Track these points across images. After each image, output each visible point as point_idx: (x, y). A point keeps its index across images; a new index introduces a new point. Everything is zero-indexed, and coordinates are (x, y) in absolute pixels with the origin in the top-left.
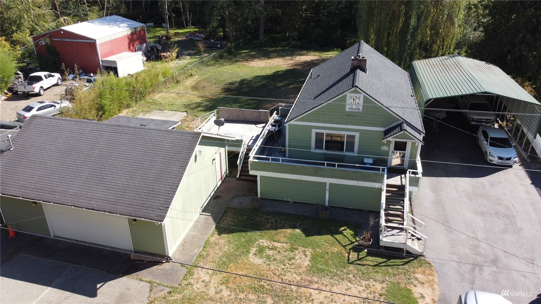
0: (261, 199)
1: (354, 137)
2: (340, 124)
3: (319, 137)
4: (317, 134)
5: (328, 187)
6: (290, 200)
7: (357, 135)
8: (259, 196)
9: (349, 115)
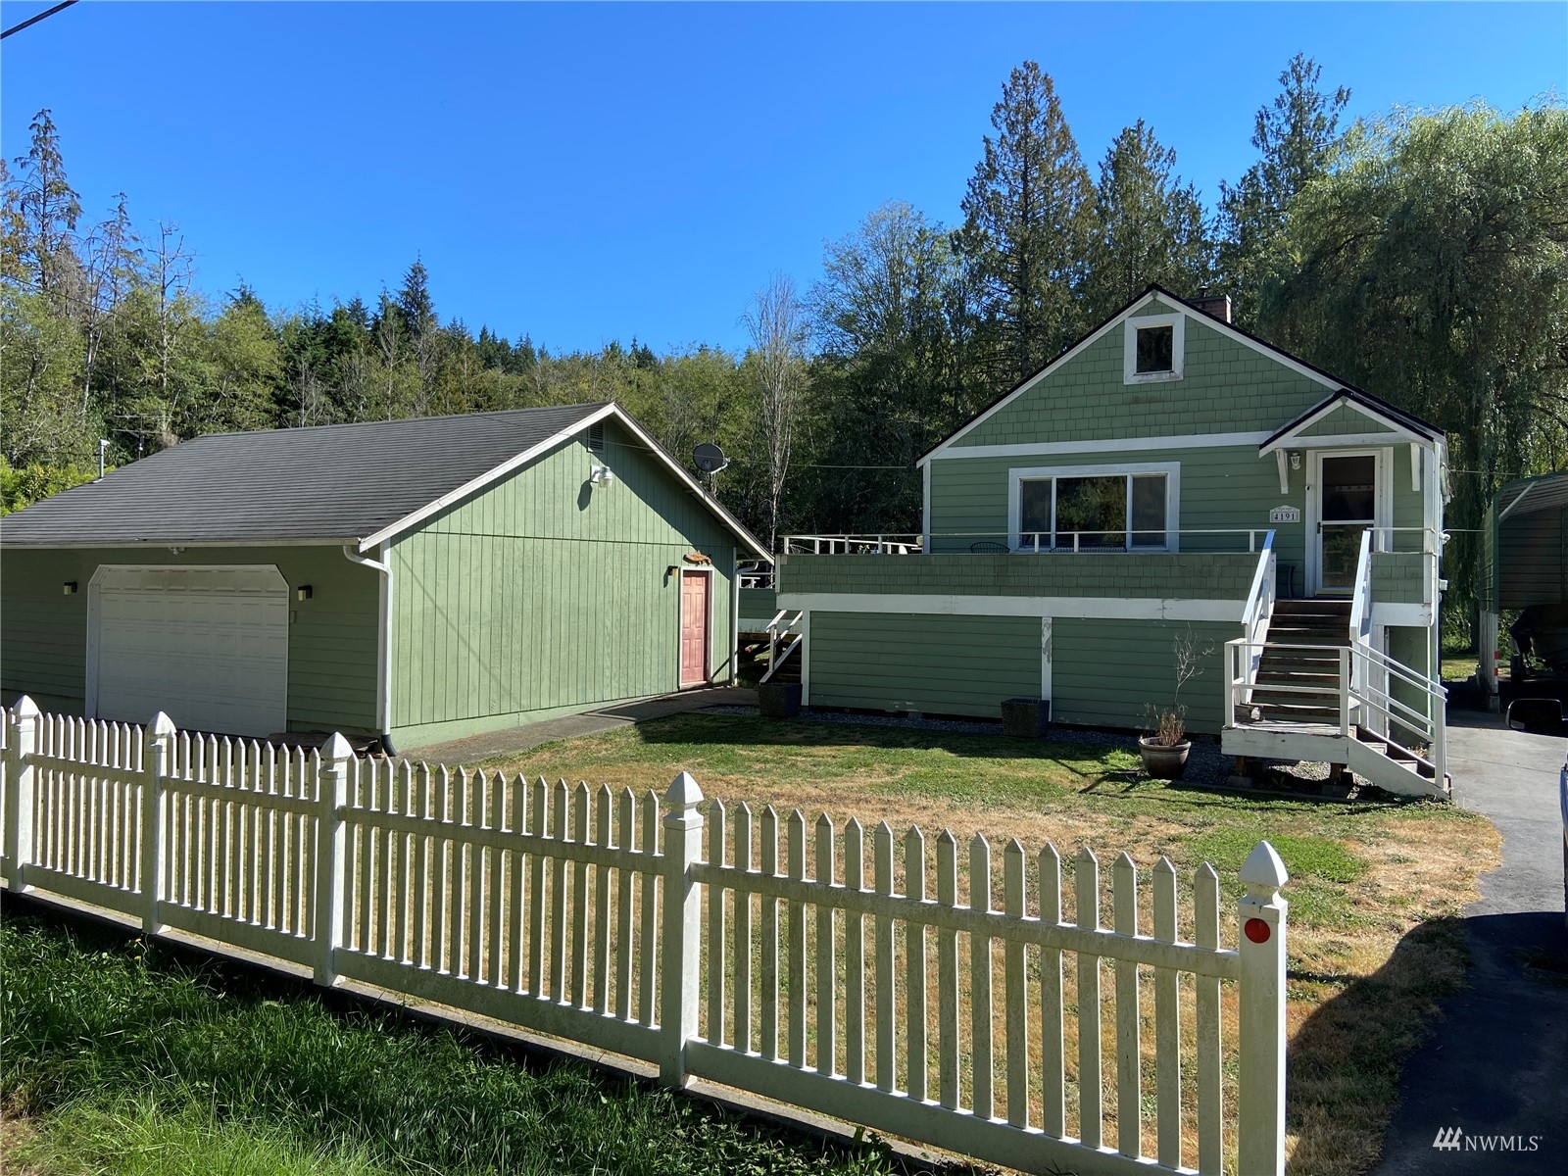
0: (811, 707)
1: (1161, 481)
2: (1107, 437)
3: (1034, 492)
4: (1028, 486)
5: (1047, 634)
6: (910, 706)
7: (1171, 471)
8: (805, 701)
9: (1136, 401)
